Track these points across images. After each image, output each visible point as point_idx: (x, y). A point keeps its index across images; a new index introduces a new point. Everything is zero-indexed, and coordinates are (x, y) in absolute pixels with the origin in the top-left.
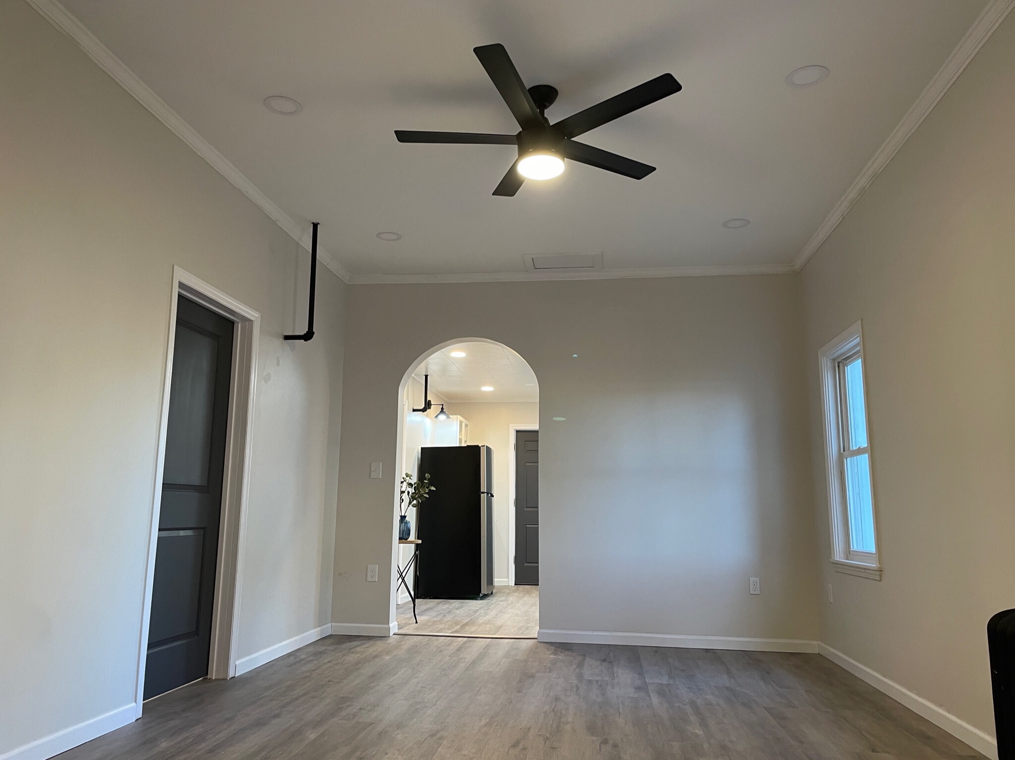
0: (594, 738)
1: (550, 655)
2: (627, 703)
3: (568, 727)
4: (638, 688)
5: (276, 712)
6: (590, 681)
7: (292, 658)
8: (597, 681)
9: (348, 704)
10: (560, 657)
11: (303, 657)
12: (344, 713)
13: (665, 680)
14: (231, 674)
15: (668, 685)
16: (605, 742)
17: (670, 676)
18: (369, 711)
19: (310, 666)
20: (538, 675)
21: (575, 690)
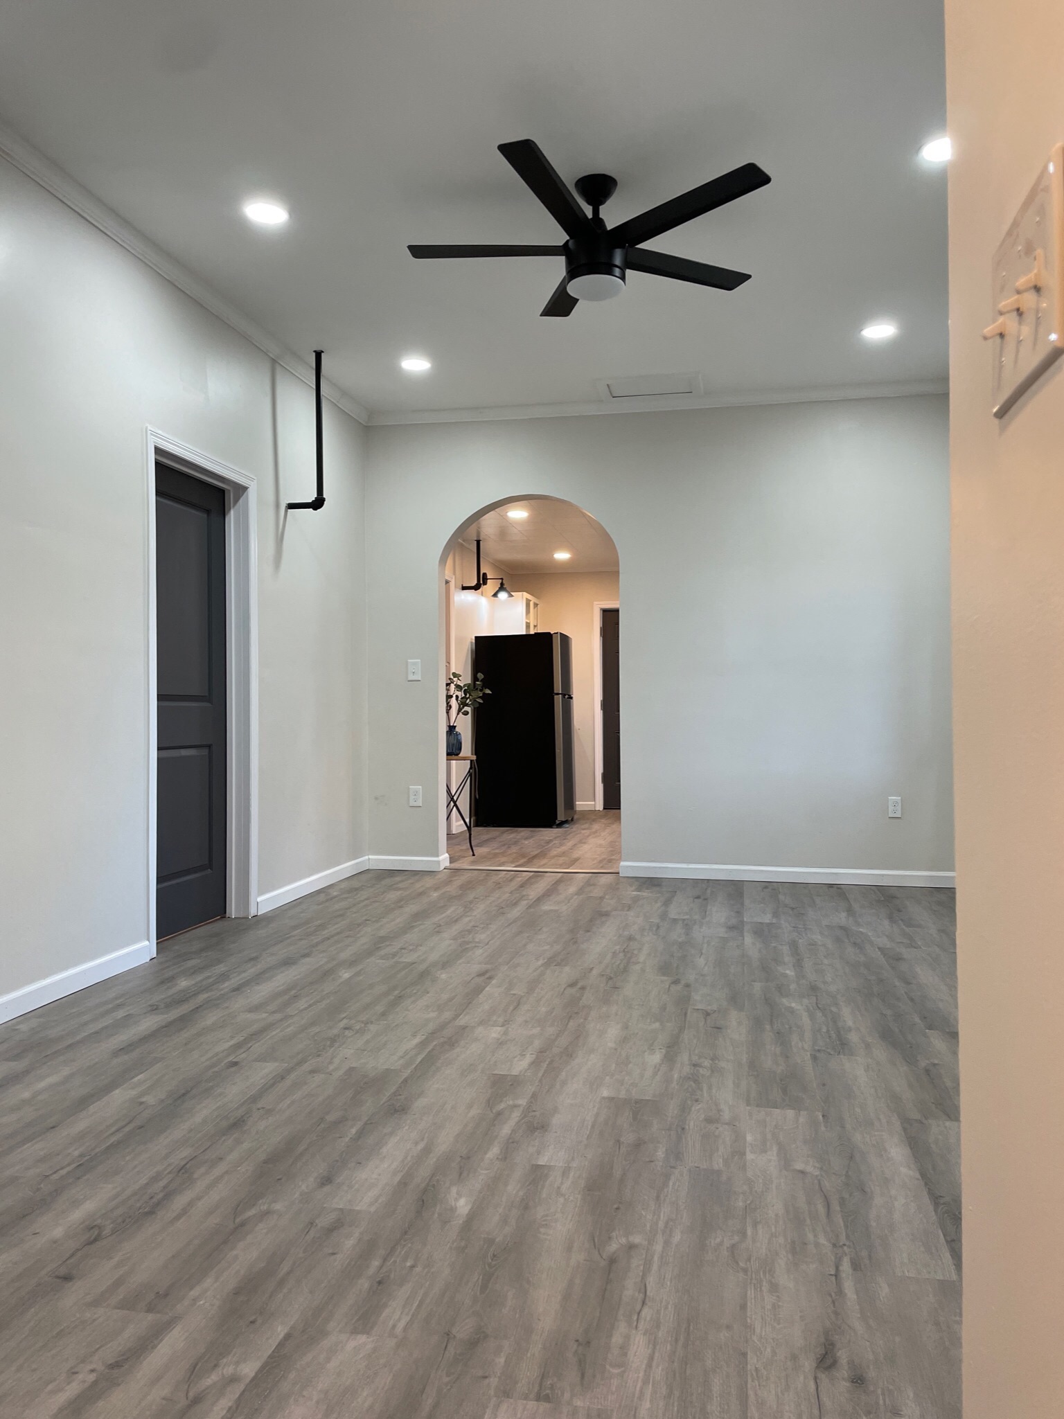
0: (665, 978)
1: (633, 891)
2: (713, 944)
3: (638, 967)
4: (731, 928)
5: (306, 951)
6: (675, 921)
7: (322, 895)
8: (684, 920)
9: (388, 943)
10: (644, 894)
11: (335, 894)
12: (382, 952)
13: (767, 918)
14: (253, 912)
15: (769, 925)
16: (676, 982)
17: (776, 914)
18: (411, 950)
19: (343, 904)
20: (614, 913)
21: (654, 929)
